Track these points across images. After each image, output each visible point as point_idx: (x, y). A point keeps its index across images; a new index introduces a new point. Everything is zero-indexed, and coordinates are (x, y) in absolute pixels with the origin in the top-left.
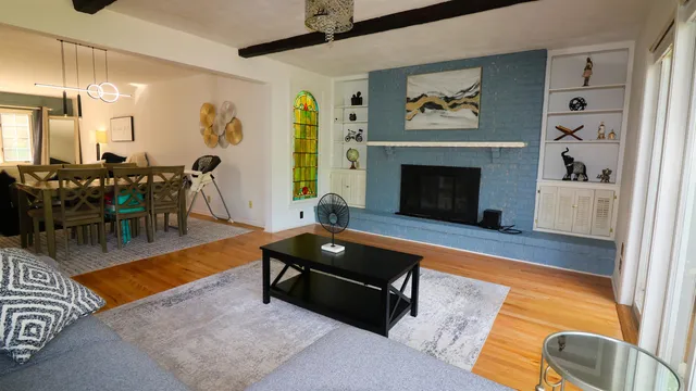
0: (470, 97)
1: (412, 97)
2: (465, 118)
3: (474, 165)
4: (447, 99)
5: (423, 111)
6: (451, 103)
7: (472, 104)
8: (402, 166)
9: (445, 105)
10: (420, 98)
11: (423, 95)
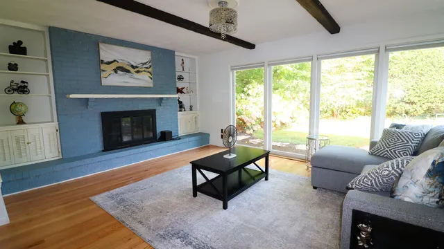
0: (147, 68)
1: (106, 60)
2: (144, 80)
3: (151, 108)
4: (133, 67)
5: (116, 72)
6: (136, 70)
7: (148, 72)
8: (102, 113)
9: (132, 70)
10: (112, 62)
11: (115, 61)
